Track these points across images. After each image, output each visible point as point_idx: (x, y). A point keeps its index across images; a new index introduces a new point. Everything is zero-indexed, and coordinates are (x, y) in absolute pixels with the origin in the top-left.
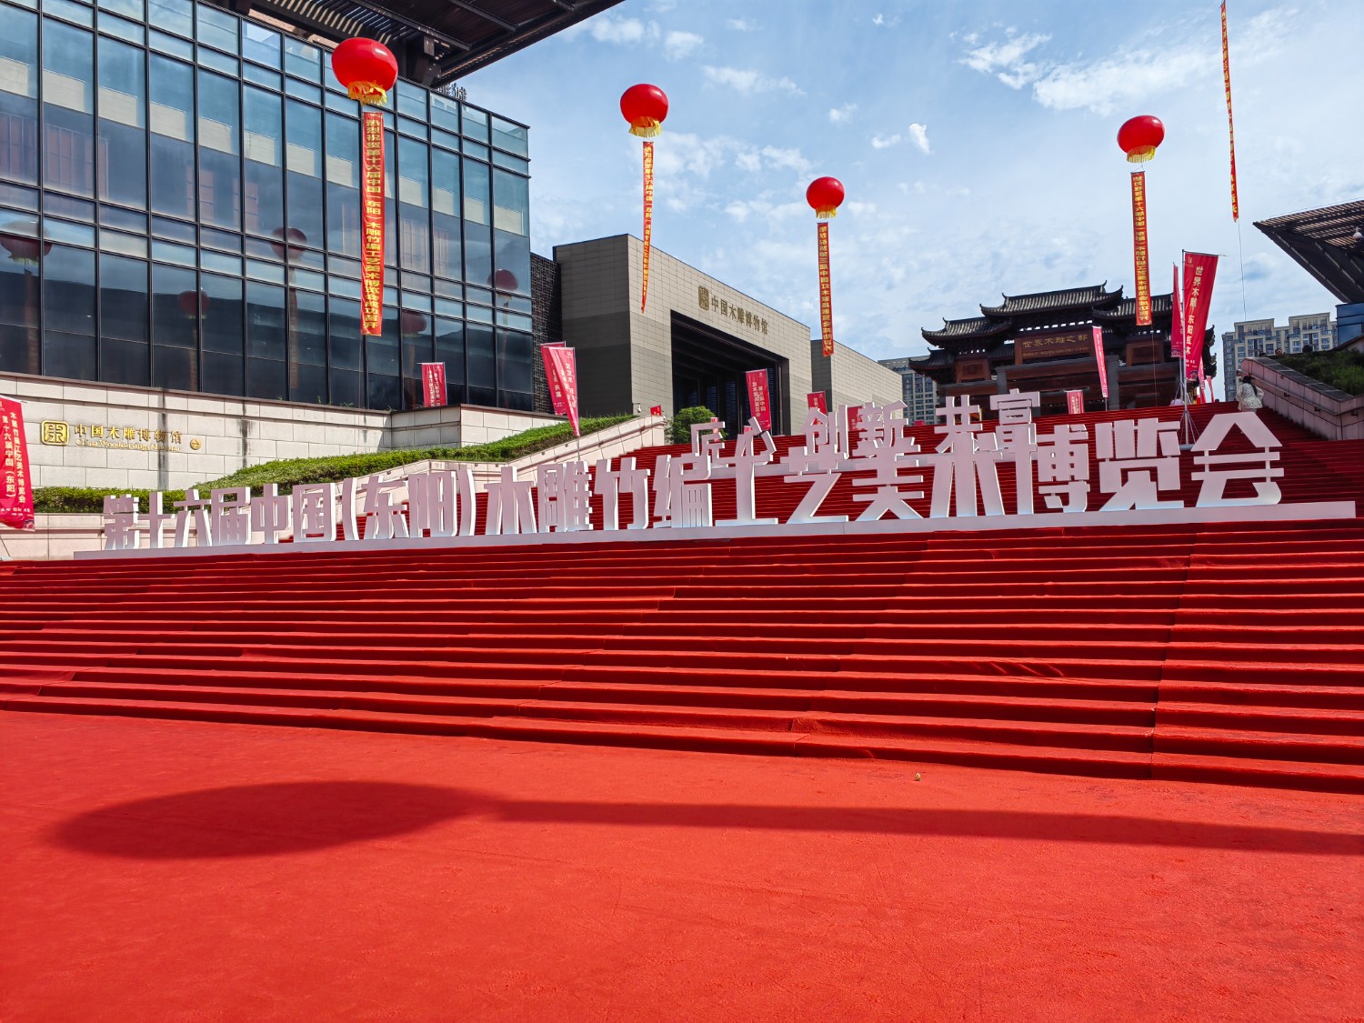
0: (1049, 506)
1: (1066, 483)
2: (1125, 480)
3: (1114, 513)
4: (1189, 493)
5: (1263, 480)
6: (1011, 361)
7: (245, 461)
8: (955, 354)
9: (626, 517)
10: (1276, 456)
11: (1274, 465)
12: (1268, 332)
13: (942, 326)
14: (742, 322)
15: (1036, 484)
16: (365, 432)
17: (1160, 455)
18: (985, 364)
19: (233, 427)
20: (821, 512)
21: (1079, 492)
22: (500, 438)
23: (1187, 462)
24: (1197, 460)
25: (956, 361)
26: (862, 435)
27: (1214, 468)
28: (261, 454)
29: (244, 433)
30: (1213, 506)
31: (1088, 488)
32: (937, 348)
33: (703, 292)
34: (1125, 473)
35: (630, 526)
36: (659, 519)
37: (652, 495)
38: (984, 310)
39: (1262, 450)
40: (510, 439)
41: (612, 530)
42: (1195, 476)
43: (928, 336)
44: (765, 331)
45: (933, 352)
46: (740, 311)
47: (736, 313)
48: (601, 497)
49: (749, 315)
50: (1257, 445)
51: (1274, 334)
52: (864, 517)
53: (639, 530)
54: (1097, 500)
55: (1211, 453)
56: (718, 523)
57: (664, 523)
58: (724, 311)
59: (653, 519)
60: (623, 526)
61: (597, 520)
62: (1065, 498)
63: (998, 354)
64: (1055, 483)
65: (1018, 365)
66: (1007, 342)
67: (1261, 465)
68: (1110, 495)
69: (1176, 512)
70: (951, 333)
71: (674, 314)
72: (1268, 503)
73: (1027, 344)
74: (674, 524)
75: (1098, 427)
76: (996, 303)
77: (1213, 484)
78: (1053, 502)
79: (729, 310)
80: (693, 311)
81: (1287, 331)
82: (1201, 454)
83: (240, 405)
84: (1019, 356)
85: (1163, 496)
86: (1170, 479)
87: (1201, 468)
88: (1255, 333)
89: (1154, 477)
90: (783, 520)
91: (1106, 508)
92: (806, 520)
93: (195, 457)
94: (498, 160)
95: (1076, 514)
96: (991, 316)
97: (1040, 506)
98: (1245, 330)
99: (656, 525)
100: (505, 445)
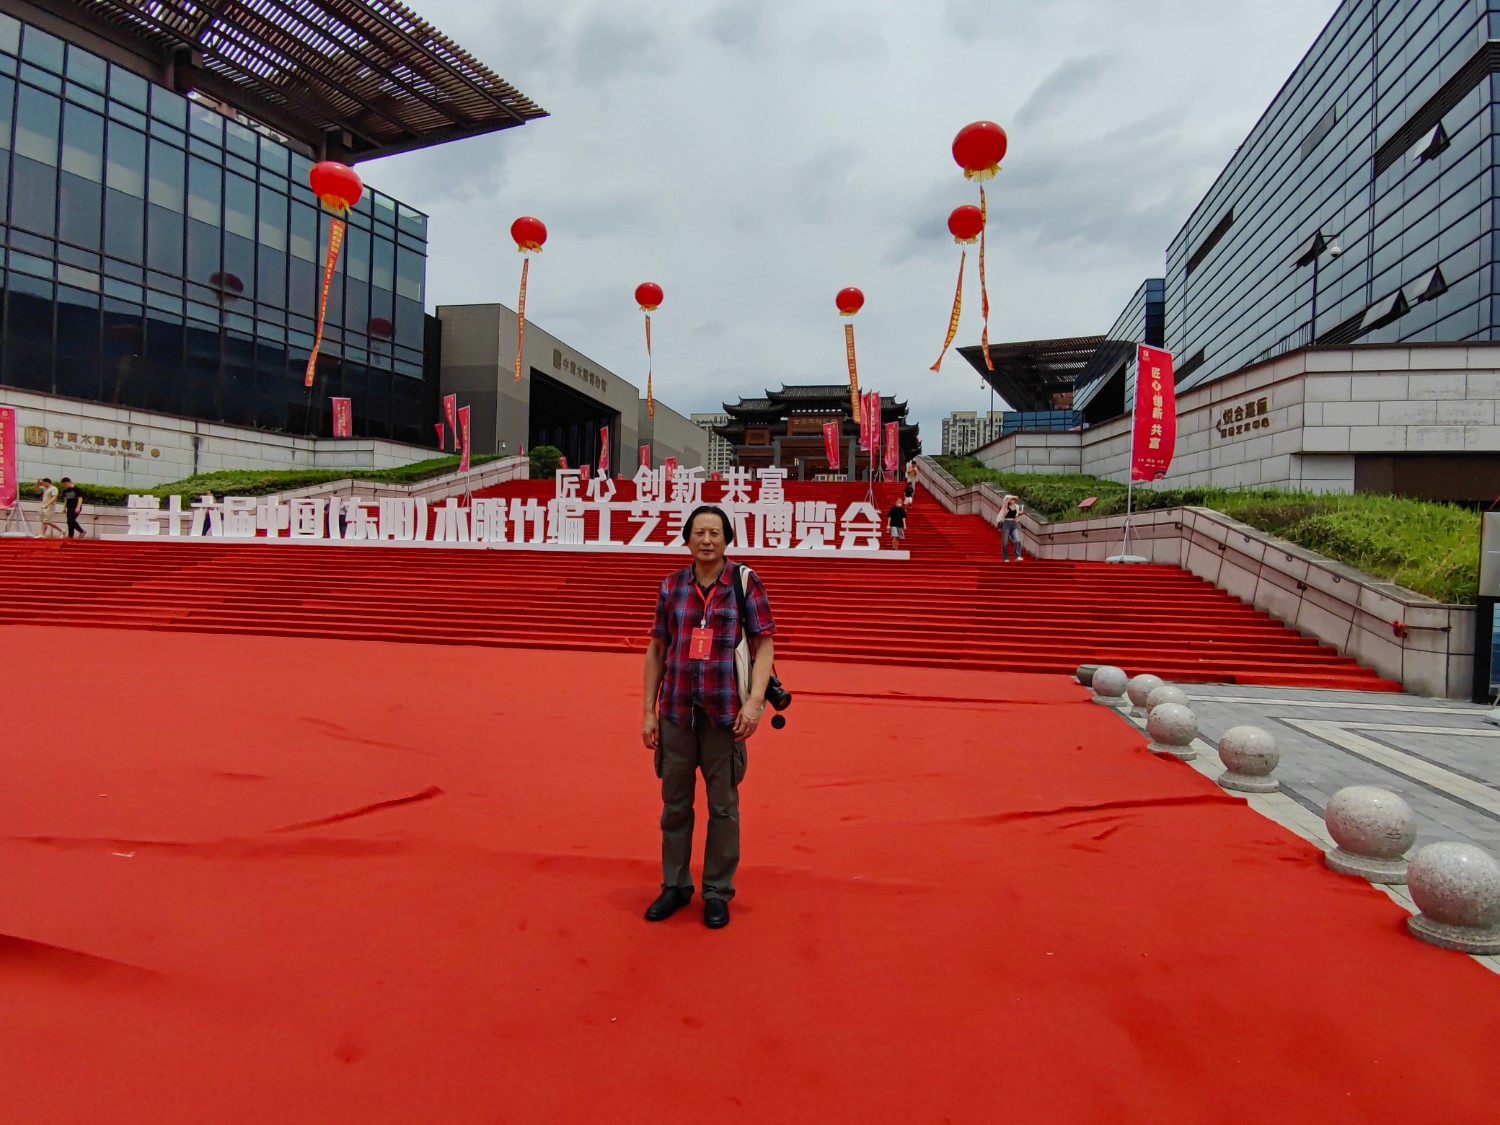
0: (771, 544)
1: (779, 532)
2: (808, 532)
3: (801, 551)
4: (838, 542)
5: (872, 537)
6: (784, 433)
7: (196, 469)
8: (746, 424)
9: (529, 534)
10: (878, 526)
11: (877, 530)
12: (973, 420)
13: (738, 402)
14: (587, 380)
15: (765, 531)
16: (294, 452)
17: (826, 521)
18: (767, 434)
19: (187, 441)
20: (651, 538)
21: (786, 538)
22: (403, 465)
23: (838, 527)
24: (843, 525)
25: (746, 429)
26: (674, 487)
27: (851, 530)
28: (210, 464)
29: (196, 447)
30: (849, 550)
31: (790, 536)
32: (734, 418)
33: (557, 355)
34: (809, 529)
35: (531, 541)
36: (550, 538)
37: (546, 523)
38: (768, 393)
39: (872, 522)
40: (411, 466)
41: (519, 543)
42: (841, 533)
43: (727, 408)
44: (604, 389)
45: (730, 421)
46: (585, 371)
47: (582, 373)
48: (513, 522)
49: (592, 375)
50: (870, 520)
51: (976, 423)
52: (672, 544)
53: (536, 544)
54: (794, 543)
55: (850, 522)
56: (588, 542)
57: (553, 541)
58: (573, 371)
59: (546, 537)
60: (527, 539)
61: (510, 536)
62: (779, 540)
63: (776, 427)
64: (774, 532)
65: (790, 436)
66: (782, 419)
67: (871, 530)
68: (800, 541)
69: (830, 551)
70: (746, 407)
71: (533, 370)
72: (873, 550)
73: (796, 421)
74: (560, 541)
75: (797, 503)
76: (777, 389)
77: (849, 538)
78: (772, 542)
79: (577, 370)
80: (548, 369)
81: (985, 422)
82: (845, 522)
83: (193, 424)
84: (790, 430)
85: (827, 542)
86: (830, 535)
87: (844, 529)
88: (964, 421)
89: (822, 532)
90: (626, 542)
91: (799, 547)
92: (639, 544)
93: (155, 462)
94: (402, 239)
95: (783, 549)
96: (773, 398)
97: (766, 544)
98: (958, 418)
99: (548, 541)
100: (409, 471)
